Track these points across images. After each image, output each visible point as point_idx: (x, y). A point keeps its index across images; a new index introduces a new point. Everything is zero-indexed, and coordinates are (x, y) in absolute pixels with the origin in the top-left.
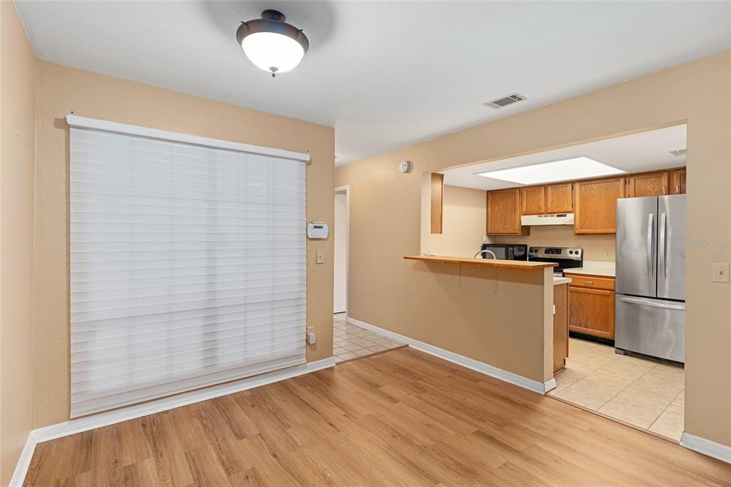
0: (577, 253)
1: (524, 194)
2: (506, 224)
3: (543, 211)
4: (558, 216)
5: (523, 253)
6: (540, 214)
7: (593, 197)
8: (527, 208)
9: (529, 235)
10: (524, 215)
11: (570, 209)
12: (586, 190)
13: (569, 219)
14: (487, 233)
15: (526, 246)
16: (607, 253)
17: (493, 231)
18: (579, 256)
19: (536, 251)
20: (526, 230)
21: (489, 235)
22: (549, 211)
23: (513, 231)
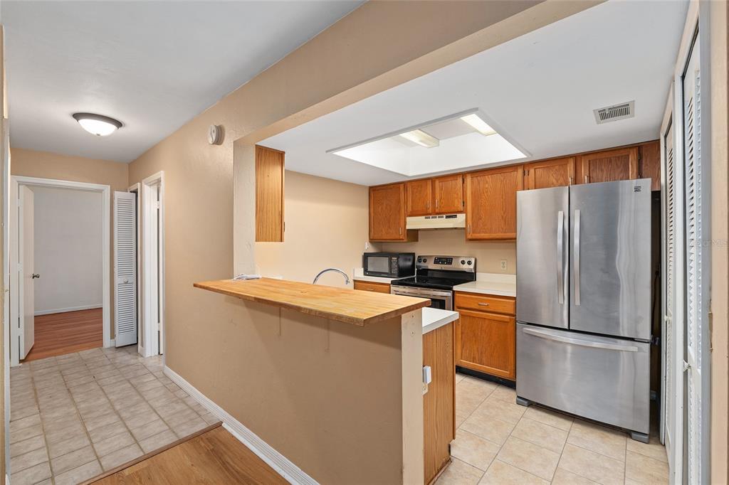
0: (469, 263)
1: (410, 189)
2: (389, 227)
3: (430, 211)
4: (447, 217)
5: (409, 263)
6: (426, 214)
7: (487, 192)
8: (412, 207)
9: (417, 241)
10: (410, 216)
11: (461, 208)
12: (479, 183)
13: (460, 220)
14: (370, 239)
15: (413, 254)
16: (503, 263)
17: (376, 237)
18: (472, 266)
19: (425, 261)
20: (414, 235)
21: (372, 241)
22: (437, 211)
23: (397, 237)
